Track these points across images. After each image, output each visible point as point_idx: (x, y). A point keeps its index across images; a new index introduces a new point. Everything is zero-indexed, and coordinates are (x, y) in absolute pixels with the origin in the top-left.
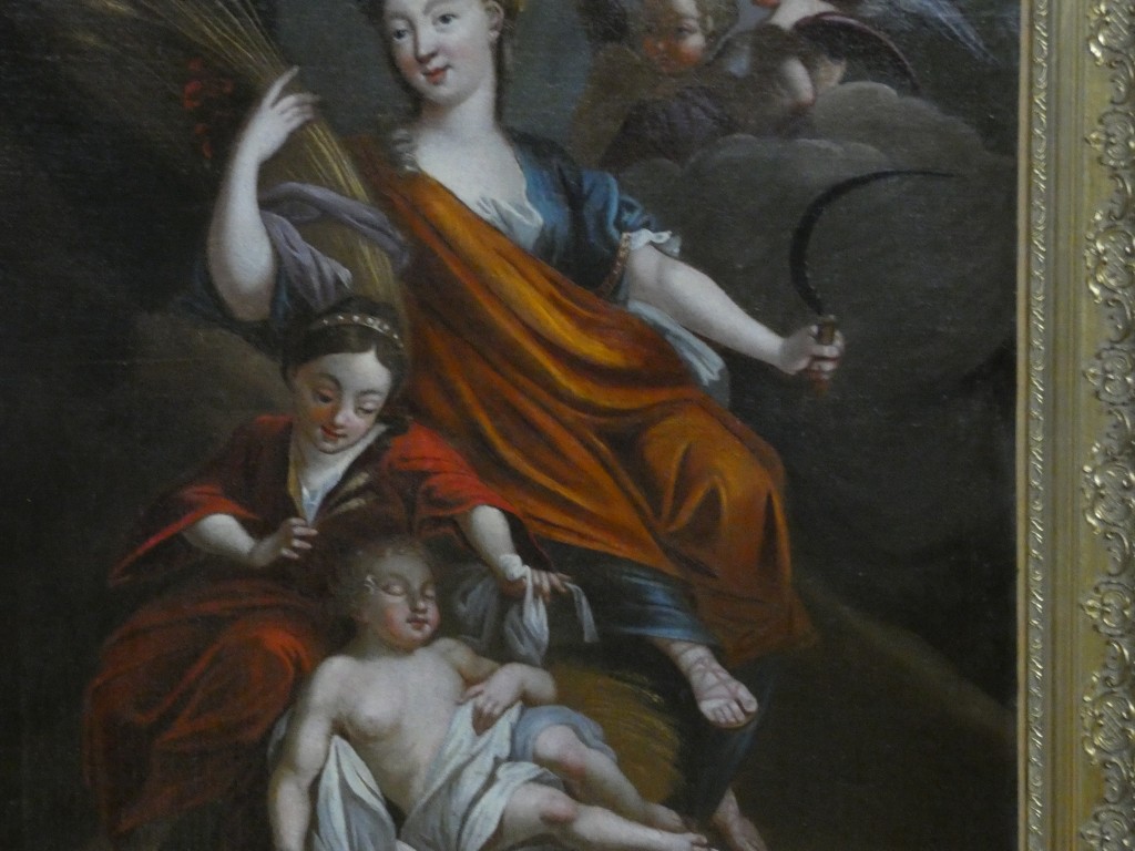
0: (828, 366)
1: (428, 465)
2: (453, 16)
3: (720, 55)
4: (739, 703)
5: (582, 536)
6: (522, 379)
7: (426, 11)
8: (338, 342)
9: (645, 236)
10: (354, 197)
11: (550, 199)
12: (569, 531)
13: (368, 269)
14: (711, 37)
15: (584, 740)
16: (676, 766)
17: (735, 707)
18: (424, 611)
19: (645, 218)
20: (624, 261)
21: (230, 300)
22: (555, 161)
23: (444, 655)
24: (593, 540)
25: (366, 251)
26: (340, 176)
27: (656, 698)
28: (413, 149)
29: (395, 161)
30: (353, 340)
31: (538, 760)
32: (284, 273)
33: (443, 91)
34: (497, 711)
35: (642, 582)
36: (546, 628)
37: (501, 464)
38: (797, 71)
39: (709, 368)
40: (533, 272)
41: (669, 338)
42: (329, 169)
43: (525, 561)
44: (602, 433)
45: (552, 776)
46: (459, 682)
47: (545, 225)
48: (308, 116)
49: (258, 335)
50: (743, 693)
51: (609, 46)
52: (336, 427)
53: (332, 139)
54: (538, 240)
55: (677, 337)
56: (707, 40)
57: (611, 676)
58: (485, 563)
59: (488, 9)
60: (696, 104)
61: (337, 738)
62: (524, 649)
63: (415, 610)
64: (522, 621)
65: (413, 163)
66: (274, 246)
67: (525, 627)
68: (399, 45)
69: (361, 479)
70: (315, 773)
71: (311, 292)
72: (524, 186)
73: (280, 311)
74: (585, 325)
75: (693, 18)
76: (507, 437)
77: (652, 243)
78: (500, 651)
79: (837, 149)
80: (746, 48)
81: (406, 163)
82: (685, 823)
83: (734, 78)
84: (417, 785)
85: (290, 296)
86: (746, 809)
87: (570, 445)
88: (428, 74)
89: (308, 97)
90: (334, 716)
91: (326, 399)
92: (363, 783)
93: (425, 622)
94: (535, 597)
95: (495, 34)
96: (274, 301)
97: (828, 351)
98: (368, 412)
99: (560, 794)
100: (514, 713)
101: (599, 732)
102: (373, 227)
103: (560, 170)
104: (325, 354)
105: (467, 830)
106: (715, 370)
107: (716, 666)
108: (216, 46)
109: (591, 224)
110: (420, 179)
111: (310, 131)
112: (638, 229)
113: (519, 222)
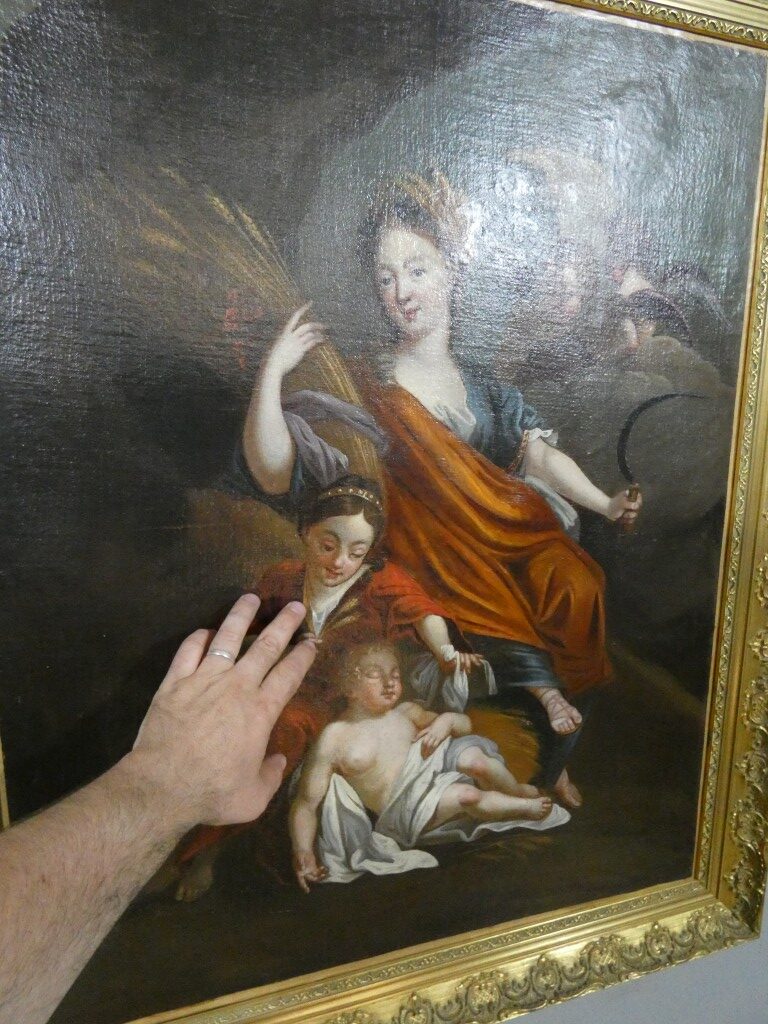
0: (633, 515)
1: (397, 591)
2: (424, 271)
4: (573, 720)
5: (491, 629)
6: (459, 530)
7: (405, 266)
8: (337, 508)
9: (537, 433)
10: (351, 402)
11: (481, 406)
12: (483, 627)
13: (360, 454)
15: (486, 754)
16: (536, 761)
17: (570, 722)
18: (393, 687)
19: (538, 421)
20: (524, 448)
21: (259, 478)
22: (485, 380)
23: (404, 713)
24: (496, 631)
25: (359, 441)
27: (528, 723)
28: (393, 368)
29: (380, 376)
30: (349, 506)
31: (459, 769)
32: (300, 459)
34: (436, 743)
35: (525, 654)
36: (467, 689)
37: (444, 588)
38: (629, 325)
39: (569, 518)
40: (468, 457)
41: (547, 499)
42: (333, 380)
43: (457, 648)
44: (505, 562)
45: (467, 777)
46: (413, 729)
47: (476, 426)
48: (319, 340)
49: (282, 504)
50: (575, 713)
52: (336, 568)
53: (336, 359)
54: (473, 434)
55: (553, 499)
56: (581, 302)
57: (505, 713)
58: (431, 652)
59: (447, 268)
61: (335, 775)
62: (454, 703)
63: (386, 686)
64: (452, 685)
65: (393, 378)
66: (293, 438)
67: (455, 690)
68: (385, 290)
69: (353, 603)
70: (319, 800)
71: (319, 473)
72: (465, 397)
73: (297, 488)
74: (499, 493)
76: (447, 568)
77: (541, 437)
78: (439, 706)
79: (647, 378)
81: (388, 378)
82: (539, 790)
84: (386, 795)
85: (304, 476)
86: (572, 780)
87: (486, 571)
88: (405, 314)
89: (320, 326)
90: (333, 761)
91: (328, 549)
92: (351, 800)
93: (393, 693)
94: (461, 670)
96: (293, 478)
97: (634, 506)
98: (358, 556)
99: (472, 788)
100: (446, 743)
101: (495, 747)
102: (364, 424)
103: (488, 387)
104: (330, 515)
105: (416, 818)
106: (573, 519)
107: (562, 699)
109: (505, 423)
110: (397, 391)
111: (320, 351)
112: (533, 428)
113: (461, 422)
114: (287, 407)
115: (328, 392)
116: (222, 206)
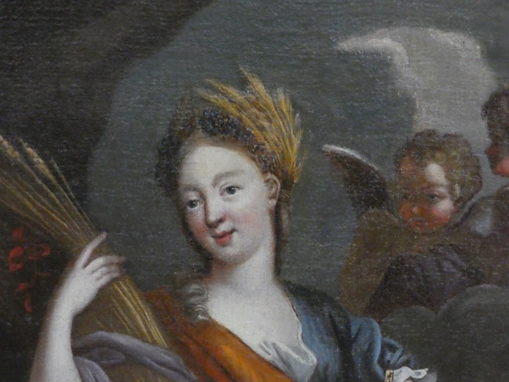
2: (238, 188)
3: (467, 216)
7: (215, 184)
9: (405, 373)
10: (154, 343)
11: (322, 341)
14: (459, 202)
19: (405, 358)
22: (326, 309)
26: (142, 325)
28: (205, 301)
29: (189, 311)
33: (230, 251)
42: (133, 319)
47: (318, 365)
48: (115, 275)
51: (371, 211)
54: (313, 376)
56: (454, 205)
59: (267, 181)
60: (446, 259)
65: (205, 313)
68: (191, 213)
72: (300, 332)
75: (441, 185)
77: (411, 379)
80: (489, 210)
81: (198, 313)
83: (479, 236)
88: (217, 237)
89: (114, 259)
95: (273, 202)
102: (170, 368)
103: (330, 316)
108: (37, 217)
110: (210, 326)
111: (116, 287)
112: (400, 367)
113: (296, 362)
114: (78, 351)
115: (126, 333)
116: (5, 143)
